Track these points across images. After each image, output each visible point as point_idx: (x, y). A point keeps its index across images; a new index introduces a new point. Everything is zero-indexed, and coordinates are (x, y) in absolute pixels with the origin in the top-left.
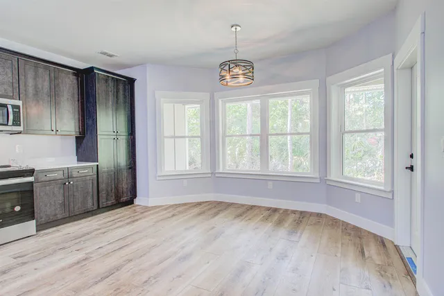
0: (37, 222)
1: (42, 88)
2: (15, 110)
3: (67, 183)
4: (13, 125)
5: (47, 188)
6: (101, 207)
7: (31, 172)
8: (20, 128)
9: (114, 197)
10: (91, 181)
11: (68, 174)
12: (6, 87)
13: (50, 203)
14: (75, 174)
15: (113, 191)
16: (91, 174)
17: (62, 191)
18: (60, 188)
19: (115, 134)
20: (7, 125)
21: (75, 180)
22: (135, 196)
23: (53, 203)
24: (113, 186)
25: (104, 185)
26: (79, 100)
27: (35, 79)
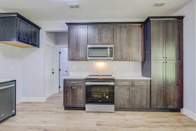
0: (115, 106)
1: (123, 37)
2: (111, 50)
3: (131, 89)
4: (110, 57)
5: (121, 89)
6: (152, 107)
7: (113, 80)
8: (112, 58)
9: (162, 104)
10: (146, 90)
11: (132, 83)
12: (108, 40)
13: (122, 98)
14: (136, 84)
15: (162, 99)
16: (146, 85)
17: (128, 92)
18: (127, 90)
19: (165, 59)
20: (107, 57)
21: (136, 87)
22: (182, 107)
23: (123, 98)
24: (162, 95)
25: (155, 94)
26: (142, 41)
27: (120, 33)
